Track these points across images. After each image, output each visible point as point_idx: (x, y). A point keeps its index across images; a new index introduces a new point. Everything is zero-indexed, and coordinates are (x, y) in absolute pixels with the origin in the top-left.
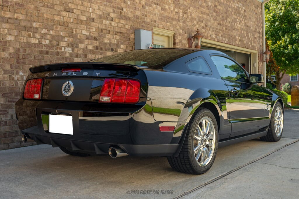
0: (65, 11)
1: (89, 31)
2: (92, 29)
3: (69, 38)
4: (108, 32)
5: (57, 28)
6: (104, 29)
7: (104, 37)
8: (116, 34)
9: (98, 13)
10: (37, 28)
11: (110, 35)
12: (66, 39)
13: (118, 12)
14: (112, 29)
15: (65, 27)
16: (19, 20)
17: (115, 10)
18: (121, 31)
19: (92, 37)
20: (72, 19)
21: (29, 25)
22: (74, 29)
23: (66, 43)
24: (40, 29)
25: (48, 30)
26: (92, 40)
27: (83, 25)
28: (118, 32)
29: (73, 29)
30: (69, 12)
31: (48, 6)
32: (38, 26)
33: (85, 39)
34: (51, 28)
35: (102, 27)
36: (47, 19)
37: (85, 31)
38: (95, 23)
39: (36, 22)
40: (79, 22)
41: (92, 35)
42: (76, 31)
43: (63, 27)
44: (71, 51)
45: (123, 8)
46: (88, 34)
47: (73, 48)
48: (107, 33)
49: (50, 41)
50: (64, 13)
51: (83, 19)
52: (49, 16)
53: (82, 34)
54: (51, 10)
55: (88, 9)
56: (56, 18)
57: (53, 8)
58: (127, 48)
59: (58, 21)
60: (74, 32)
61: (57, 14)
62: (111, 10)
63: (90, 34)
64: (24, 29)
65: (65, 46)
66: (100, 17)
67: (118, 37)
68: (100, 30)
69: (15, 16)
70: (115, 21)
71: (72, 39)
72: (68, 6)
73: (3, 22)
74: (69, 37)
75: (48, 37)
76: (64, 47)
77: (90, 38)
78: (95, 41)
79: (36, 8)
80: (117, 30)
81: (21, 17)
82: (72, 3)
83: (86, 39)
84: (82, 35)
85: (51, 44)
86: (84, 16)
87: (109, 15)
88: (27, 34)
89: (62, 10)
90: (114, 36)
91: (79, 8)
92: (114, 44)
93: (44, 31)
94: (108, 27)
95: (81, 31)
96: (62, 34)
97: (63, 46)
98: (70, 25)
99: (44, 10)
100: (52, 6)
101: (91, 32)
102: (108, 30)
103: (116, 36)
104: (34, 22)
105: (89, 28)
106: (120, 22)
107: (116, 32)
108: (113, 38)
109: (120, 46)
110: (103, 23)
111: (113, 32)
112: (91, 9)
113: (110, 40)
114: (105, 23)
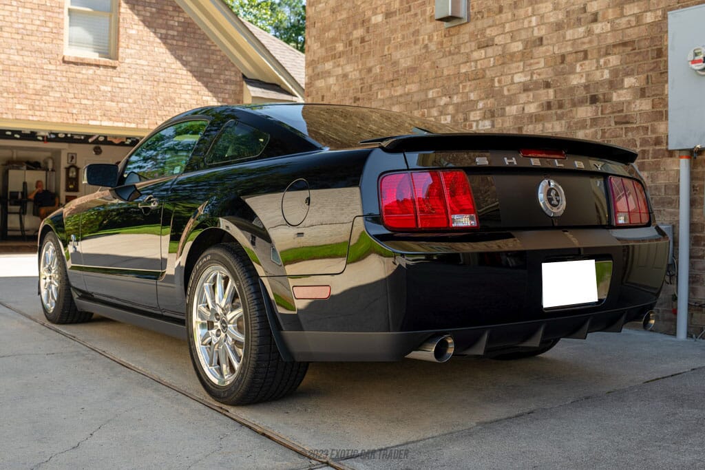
0: (479, 48)
1: (530, 72)
2: (538, 63)
3: (485, 101)
4: (582, 55)
5: (464, 87)
6: (571, 53)
7: (570, 73)
8: (607, 54)
9: (552, 20)
10: (434, 100)
11: (587, 62)
12: (481, 105)
14: (596, 43)
15: (478, 81)
16: (411, 93)
18: (626, 39)
19: (536, 82)
20: (492, 59)
21: (423, 97)
22: (496, 79)
23: (481, 111)
24: (438, 99)
25: (450, 97)
26: (537, 90)
27: (516, 61)
28: (614, 46)
29: (494, 80)
30: (487, 46)
31: (450, 53)
32: (435, 95)
33: (520, 93)
34: (455, 91)
35: (563, 51)
36: (449, 78)
37: (520, 74)
38: (544, 48)
39: (433, 88)
40: (506, 58)
42: (499, 82)
43: (476, 82)
44: (490, 127)
46: (529, 78)
47: (493, 119)
48: (577, 61)
49: (453, 117)
50: (476, 55)
51: (516, 50)
52: (452, 70)
53: (514, 83)
54: (456, 57)
55: (526, 23)
56: (463, 69)
57: (459, 53)
58: (648, 83)
59: (465, 74)
60: (497, 84)
61: (465, 60)
63: (532, 77)
65: (478, 118)
66: (559, 26)
67: (614, 60)
68: (559, 60)
69: (407, 90)
70: (605, 19)
71: (492, 100)
72: (485, 37)
74: (487, 98)
75: (451, 109)
76: (477, 121)
77: (532, 86)
78: (545, 91)
79: (433, 65)
80: (610, 41)
81: (413, 88)
82: (493, 26)
83: (522, 92)
84: (513, 87)
85: (454, 121)
86: (519, 40)
87: (584, 10)
88: (421, 112)
89: (474, 49)
90: (602, 61)
91: (507, 29)
92: (601, 83)
93: (445, 100)
94: (584, 43)
95: (510, 76)
96: (473, 96)
97: (475, 119)
98: (489, 74)
99: (443, 63)
100: (456, 50)
101: (535, 72)
102: (581, 51)
103: (609, 57)
104: (431, 89)
105: (531, 65)
106: (622, 16)
107: (608, 47)
108: (597, 68)
109: (622, 81)
110: (568, 37)
111: (599, 50)
112: (534, 19)
113: (588, 75)
114: (574, 34)
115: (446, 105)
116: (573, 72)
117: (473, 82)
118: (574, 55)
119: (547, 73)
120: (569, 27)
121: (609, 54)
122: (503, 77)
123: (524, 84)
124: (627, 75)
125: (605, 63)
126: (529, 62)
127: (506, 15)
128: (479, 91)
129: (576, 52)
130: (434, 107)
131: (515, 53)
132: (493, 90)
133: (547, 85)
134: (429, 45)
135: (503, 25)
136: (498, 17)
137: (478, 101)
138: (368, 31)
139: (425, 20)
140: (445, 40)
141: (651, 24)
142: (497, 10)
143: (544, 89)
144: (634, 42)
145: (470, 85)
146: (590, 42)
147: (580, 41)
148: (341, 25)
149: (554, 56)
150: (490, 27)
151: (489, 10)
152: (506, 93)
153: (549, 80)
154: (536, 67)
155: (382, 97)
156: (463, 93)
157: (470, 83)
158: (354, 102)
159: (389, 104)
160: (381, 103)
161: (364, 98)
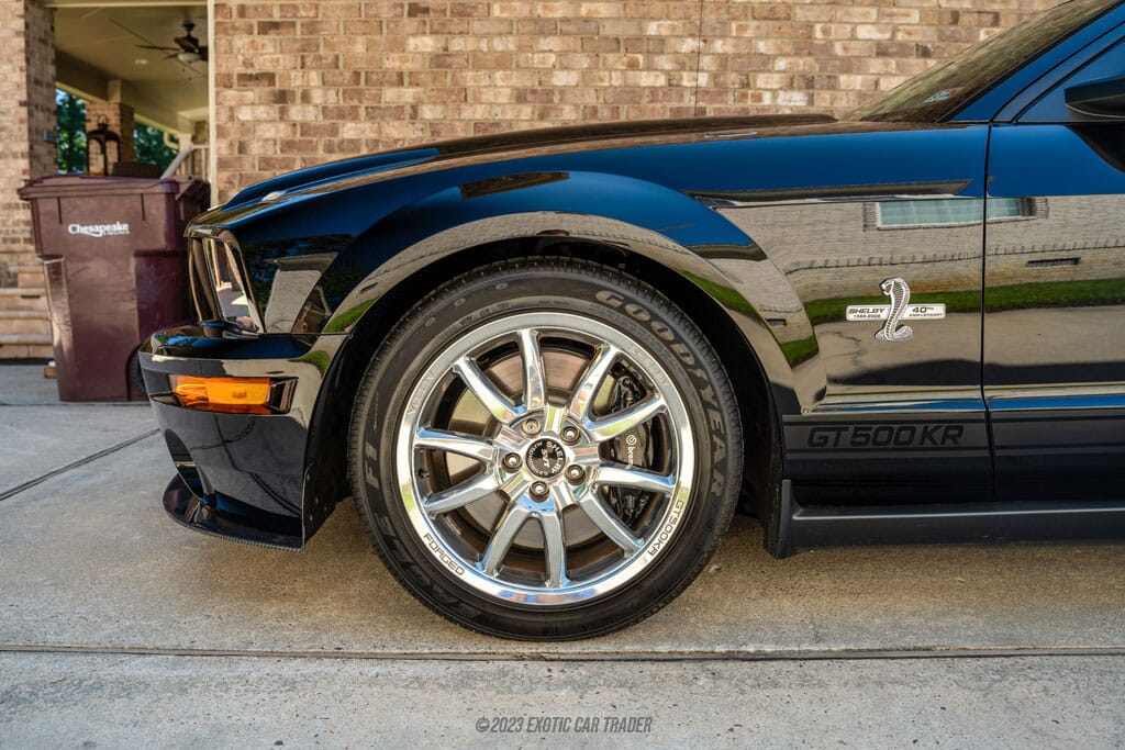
115: (698, 53)
117: (764, 23)
118: (976, 15)
119: (925, 36)
122: (833, 27)
123: (878, 43)
126: (888, 10)
128: (779, 41)
129: (979, 12)
130: (662, 52)
132: (812, 44)
133: (925, 53)
137: (775, 57)
143: (917, 57)
145: (758, 27)
149: (937, 10)
152: (838, 50)
153: (929, 46)
154: (903, 20)
155: (505, 15)
156: (738, 38)
157: (755, 23)
158: (410, 15)
159: (530, 33)
160: (504, 28)
161: (444, 11)
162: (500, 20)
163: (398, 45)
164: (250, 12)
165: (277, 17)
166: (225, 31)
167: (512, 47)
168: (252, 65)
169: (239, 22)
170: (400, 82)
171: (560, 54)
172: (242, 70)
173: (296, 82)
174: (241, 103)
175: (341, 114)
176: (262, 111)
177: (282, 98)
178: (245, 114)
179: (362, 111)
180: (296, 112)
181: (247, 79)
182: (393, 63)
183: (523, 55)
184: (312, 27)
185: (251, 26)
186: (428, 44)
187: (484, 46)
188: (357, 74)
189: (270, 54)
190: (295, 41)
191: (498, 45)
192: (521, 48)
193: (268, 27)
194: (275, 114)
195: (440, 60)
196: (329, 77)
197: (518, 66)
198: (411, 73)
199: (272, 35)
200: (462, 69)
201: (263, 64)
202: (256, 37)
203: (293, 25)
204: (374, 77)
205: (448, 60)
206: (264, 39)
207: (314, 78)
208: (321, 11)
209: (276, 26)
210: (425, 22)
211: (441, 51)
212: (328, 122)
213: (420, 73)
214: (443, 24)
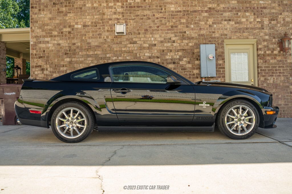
0: (130, 44)
6: (165, 50)
7: (166, 55)
8: (178, 51)
9: (159, 40)
10: (109, 57)
11: (171, 53)
13: (180, 35)
14: (174, 48)
16: (98, 54)
17: (177, 34)
18: (184, 49)
19: (153, 56)
20: (136, 48)
21: (104, 56)
22: (138, 54)
24: (112, 57)
25: (117, 57)
26: (154, 58)
27: (146, 50)
28: (180, 50)
30: (134, 43)
31: (117, 43)
32: (110, 56)
33: (148, 59)
34: (120, 56)
35: (163, 49)
36: (117, 51)
37: (147, 53)
38: (156, 47)
39: (109, 54)
40: (141, 48)
41: (154, 55)
42: (139, 55)
43: (129, 54)
45: (185, 32)
46: (151, 55)
48: (168, 52)
50: (129, 45)
51: (146, 46)
52: (118, 49)
53: (145, 56)
54: (120, 45)
55: (149, 39)
56: (123, 49)
57: (121, 44)
59: (124, 51)
60: (138, 55)
61: (124, 46)
62: (173, 35)
63: (152, 54)
64: (101, 59)
66: (162, 42)
67: (180, 53)
68: (162, 51)
69: (96, 53)
70: (177, 42)
72: (133, 40)
73: (88, 57)
74: (134, 59)
78: (157, 59)
79: (109, 46)
80: (179, 48)
81: (99, 53)
82: (136, 38)
86: (147, 44)
87: (170, 39)
88: (103, 61)
89: (128, 43)
90: (176, 53)
91: (142, 40)
92: (176, 59)
94: (170, 48)
95: (144, 54)
96: (127, 58)
98: (134, 52)
99: (114, 46)
100: (120, 43)
102: (169, 50)
103: (179, 53)
104: (108, 54)
105: (151, 51)
106: (182, 42)
107: (178, 50)
108: (175, 55)
109: (183, 59)
110: (165, 46)
111: (175, 50)
112: (152, 38)
113: (172, 56)
114: (167, 45)
116: (167, 55)
118: (167, 50)
119: (158, 54)
120: (165, 42)
121: (179, 52)
122: (141, 54)
123: (149, 56)
124: (184, 57)
125: (177, 54)
126: (151, 50)
127: (142, 35)
128: (131, 57)
129: (168, 50)
131: (145, 47)
133: (158, 57)
134: (107, 39)
135: (140, 38)
136: (138, 35)
138: (73, 29)
139: (105, 31)
140: (115, 39)
141: (191, 46)
142: (138, 33)
143: (157, 58)
144: (186, 50)
146: (172, 48)
147: (169, 47)
148: (56, 25)
149: (160, 50)
150: (135, 38)
151: (134, 33)
152: (142, 58)
153: (159, 56)
154: (154, 52)
155: (82, 54)
156: (123, 56)
157: (126, 54)
158: (65, 55)
159: (86, 57)
160: (81, 56)
161: (71, 54)
162: (81, 55)
163: (63, 60)
164: (37, 55)
165: (42, 55)
166: (33, 58)
167: (83, 60)
168: (37, 64)
169: (35, 57)
170: (63, 67)
171: (91, 61)
172: (36, 65)
173: (45, 67)
174: (36, 71)
175: (53, 72)
176: (39, 72)
177: (43, 70)
178: (36, 73)
179: (57, 72)
180: (45, 72)
181: (36, 67)
182: (62, 63)
183: (85, 61)
184: (48, 57)
185: (37, 57)
186: (68, 59)
187: (78, 60)
188: (56, 65)
189: (40, 62)
190: (45, 59)
191: (81, 59)
192: (85, 60)
193: (40, 57)
194: (42, 73)
195: (70, 62)
196: (51, 66)
197: (84, 63)
198: (65, 65)
199: (41, 59)
200: (74, 64)
201: (39, 64)
202: (38, 59)
203: (45, 57)
204: (59, 66)
205: (72, 62)
206: (40, 59)
207: (48, 66)
208: (49, 54)
209: (41, 57)
210: (68, 56)
211: (70, 61)
212: (51, 74)
213: (66, 65)
214: (71, 56)
